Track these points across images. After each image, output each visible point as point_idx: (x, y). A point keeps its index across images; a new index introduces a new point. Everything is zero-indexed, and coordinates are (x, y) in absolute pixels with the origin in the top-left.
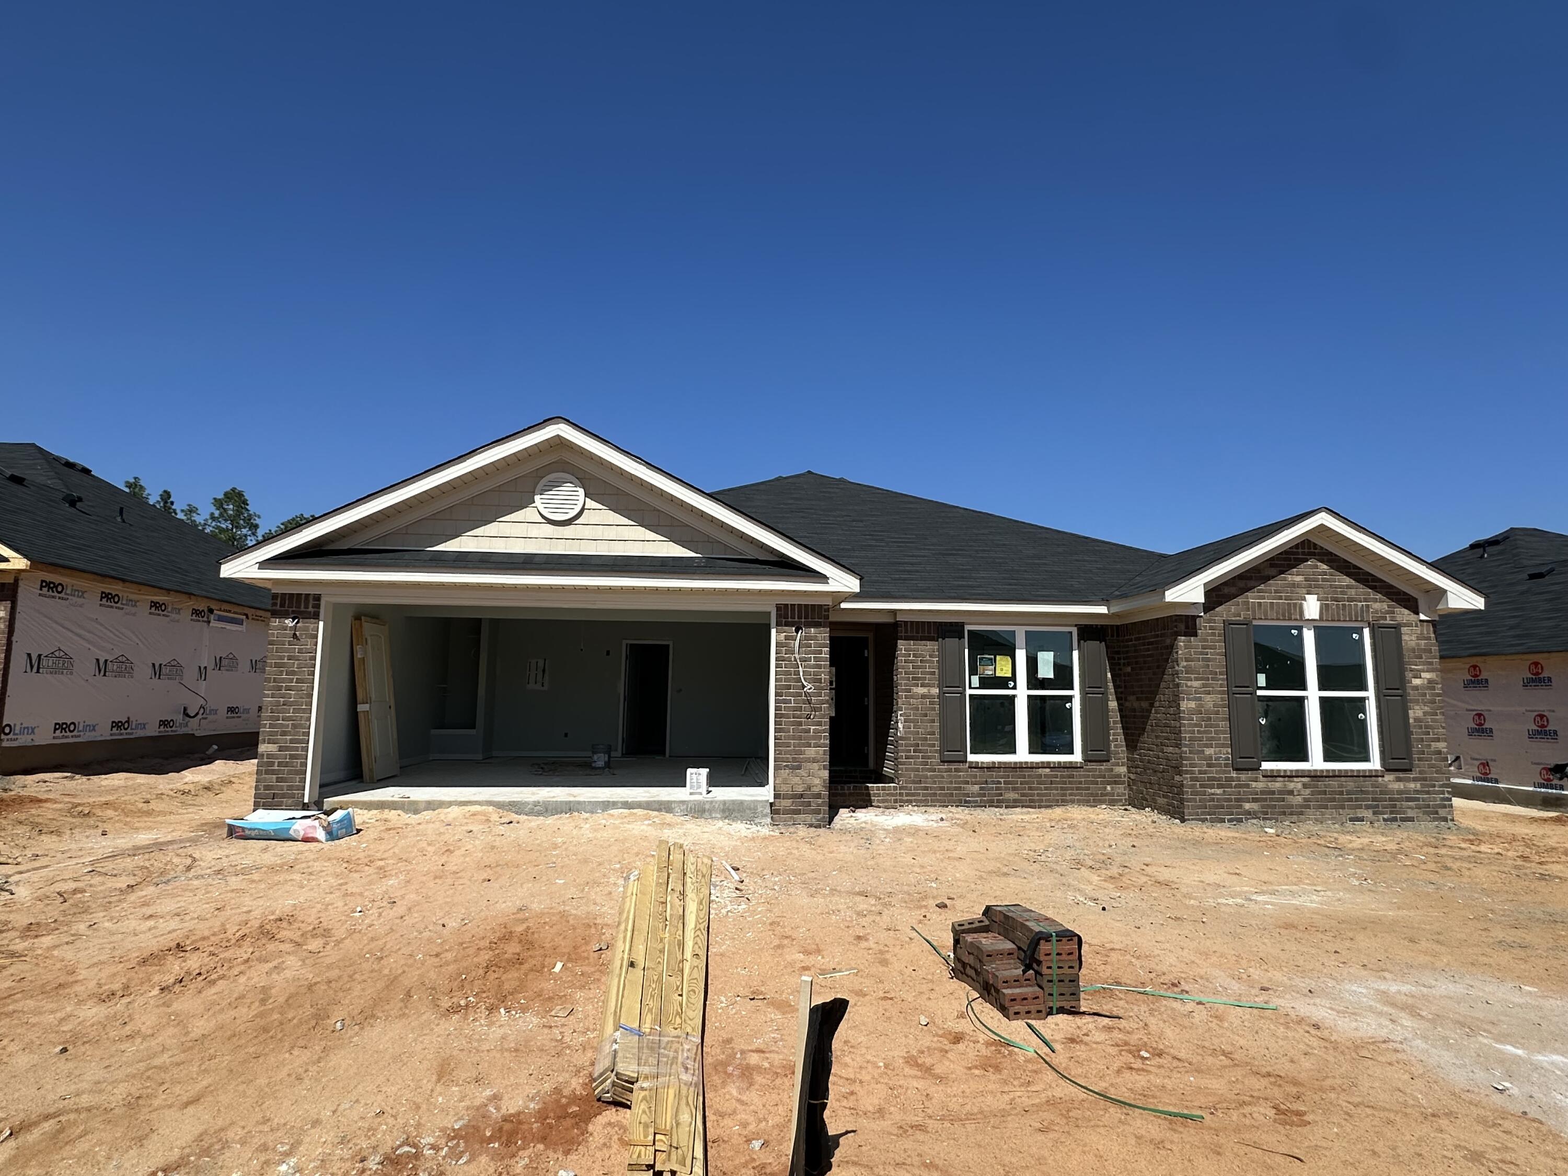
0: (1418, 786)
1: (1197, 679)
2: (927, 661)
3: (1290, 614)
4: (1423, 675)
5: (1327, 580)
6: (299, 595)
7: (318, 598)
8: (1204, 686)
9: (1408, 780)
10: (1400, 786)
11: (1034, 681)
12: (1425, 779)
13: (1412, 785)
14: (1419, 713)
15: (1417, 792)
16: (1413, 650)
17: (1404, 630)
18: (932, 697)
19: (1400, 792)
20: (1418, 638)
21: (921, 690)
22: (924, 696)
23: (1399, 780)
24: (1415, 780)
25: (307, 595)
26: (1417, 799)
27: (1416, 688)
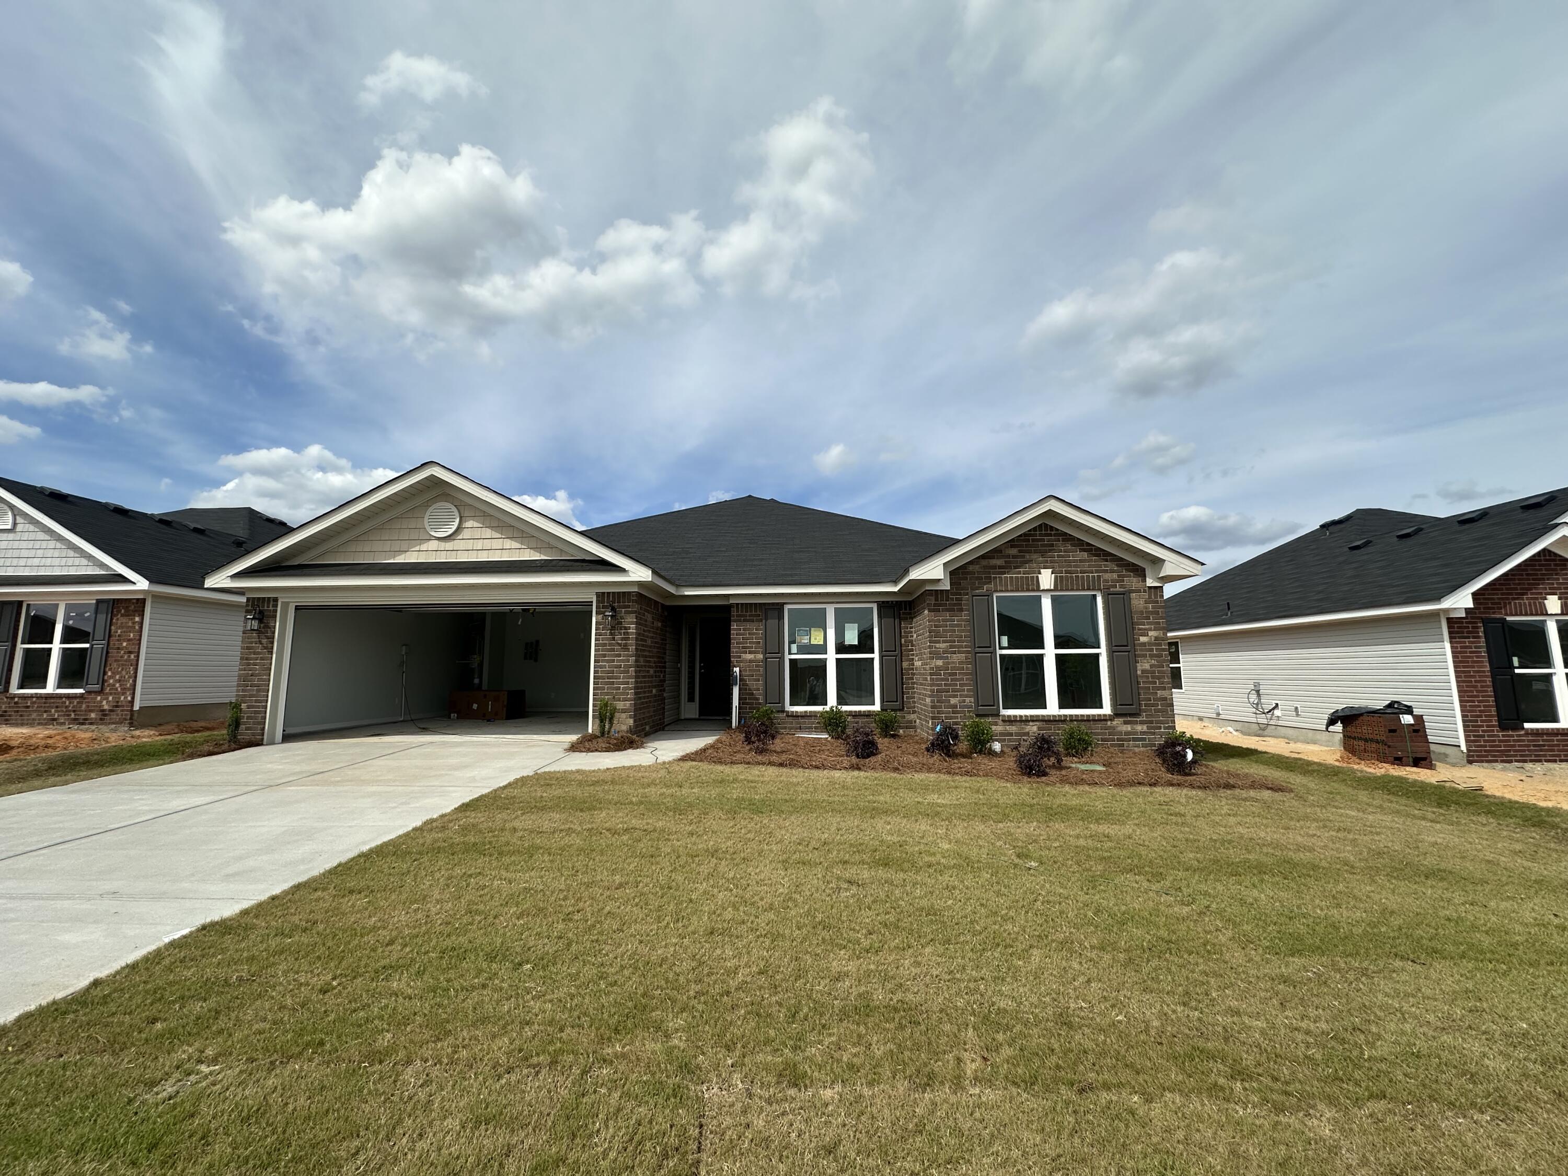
0: (1145, 728)
1: (944, 642)
2: (754, 634)
3: (1028, 585)
4: (1151, 633)
5: (1063, 556)
6: (264, 598)
7: (276, 600)
8: (951, 647)
9: (1136, 723)
10: (1128, 728)
11: (841, 648)
12: (1151, 722)
13: (1139, 728)
14: (1147, 666)
15: (1143, 733)
16: (1142, 612)
17: (1133, 595)
18: (758, 661)
19: (1127, 733)
20: (1146, 602)
21: (749, 657)
22: (751, 661)
23: (1126, 723)
24: (1142, 723)
25: (269, 598)
26: (1144, 739)
27: (1144, 644)
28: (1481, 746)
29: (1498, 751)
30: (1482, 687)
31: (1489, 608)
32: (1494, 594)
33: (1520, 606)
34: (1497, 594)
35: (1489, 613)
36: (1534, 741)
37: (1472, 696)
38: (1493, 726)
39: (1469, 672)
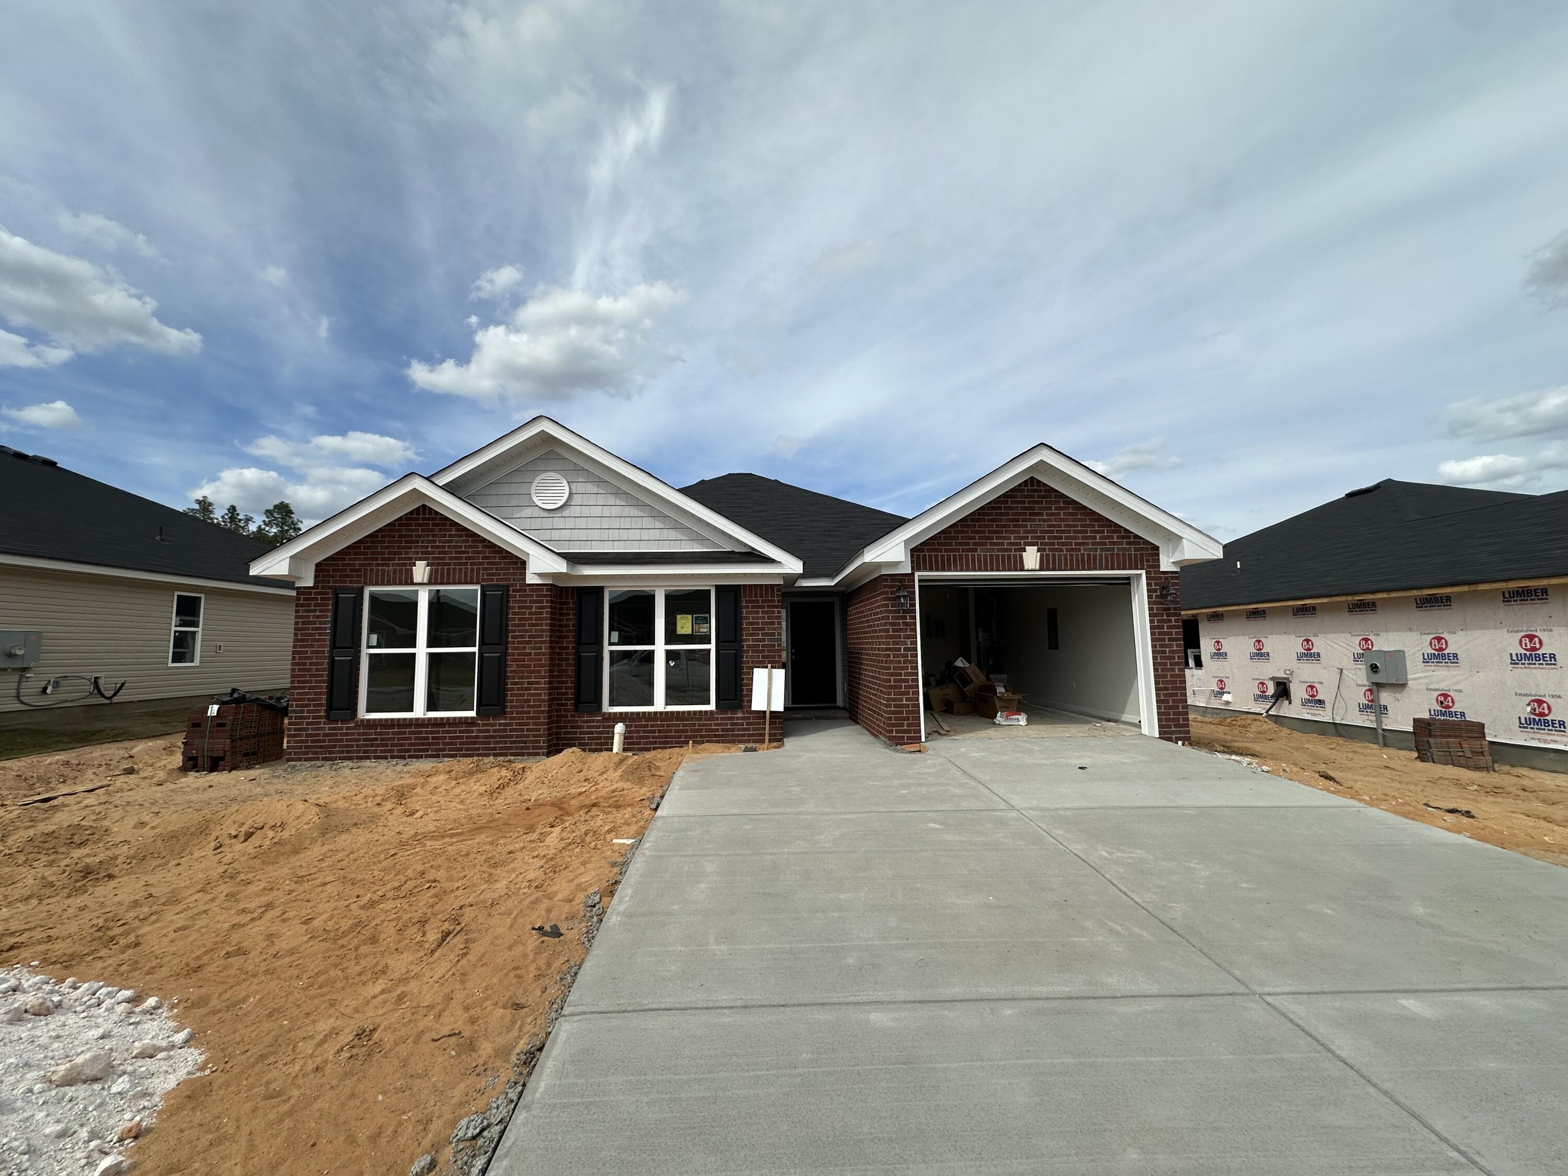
28: (302, 741)
29: (321, 747)
30: (317, 670)
31: (347, 576)
32: (355, 559)
33: (383, 574)
34: (359, 559)
35: (345, 582)
36: (364, 734)
37: (303, 682)
38: (320, 717)
39: (306, 652)
